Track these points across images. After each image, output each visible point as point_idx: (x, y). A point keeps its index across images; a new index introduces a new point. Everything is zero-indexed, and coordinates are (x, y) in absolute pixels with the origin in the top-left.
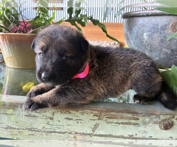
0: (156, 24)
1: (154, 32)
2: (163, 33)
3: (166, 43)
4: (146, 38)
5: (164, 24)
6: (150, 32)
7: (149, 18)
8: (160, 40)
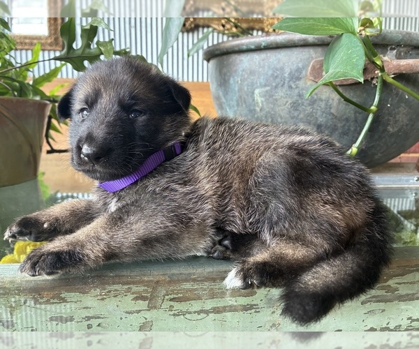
0: (278, 67)
1: (276, 87)
2: (296, 88)
3: (305, 110)
4: (259, 101)
5: (294, 67)
6: (268, 86)
7: (263, 55)
8: (291, 104)
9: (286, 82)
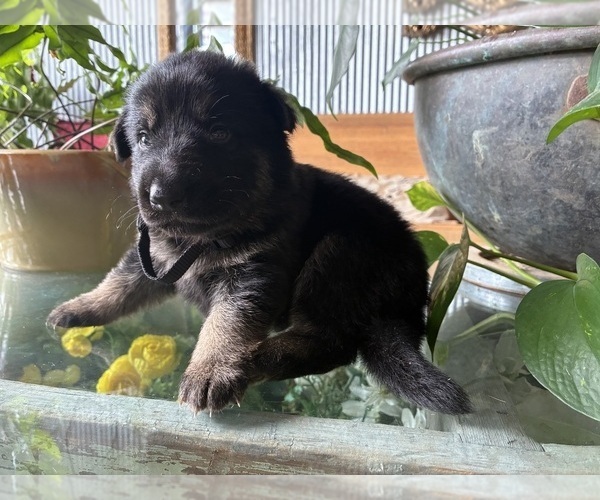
0: (513, 91)
1: (508, 126)
2: (545, 127)
6: (495, 125)
8: (534, 155)
9: (526, 117)
